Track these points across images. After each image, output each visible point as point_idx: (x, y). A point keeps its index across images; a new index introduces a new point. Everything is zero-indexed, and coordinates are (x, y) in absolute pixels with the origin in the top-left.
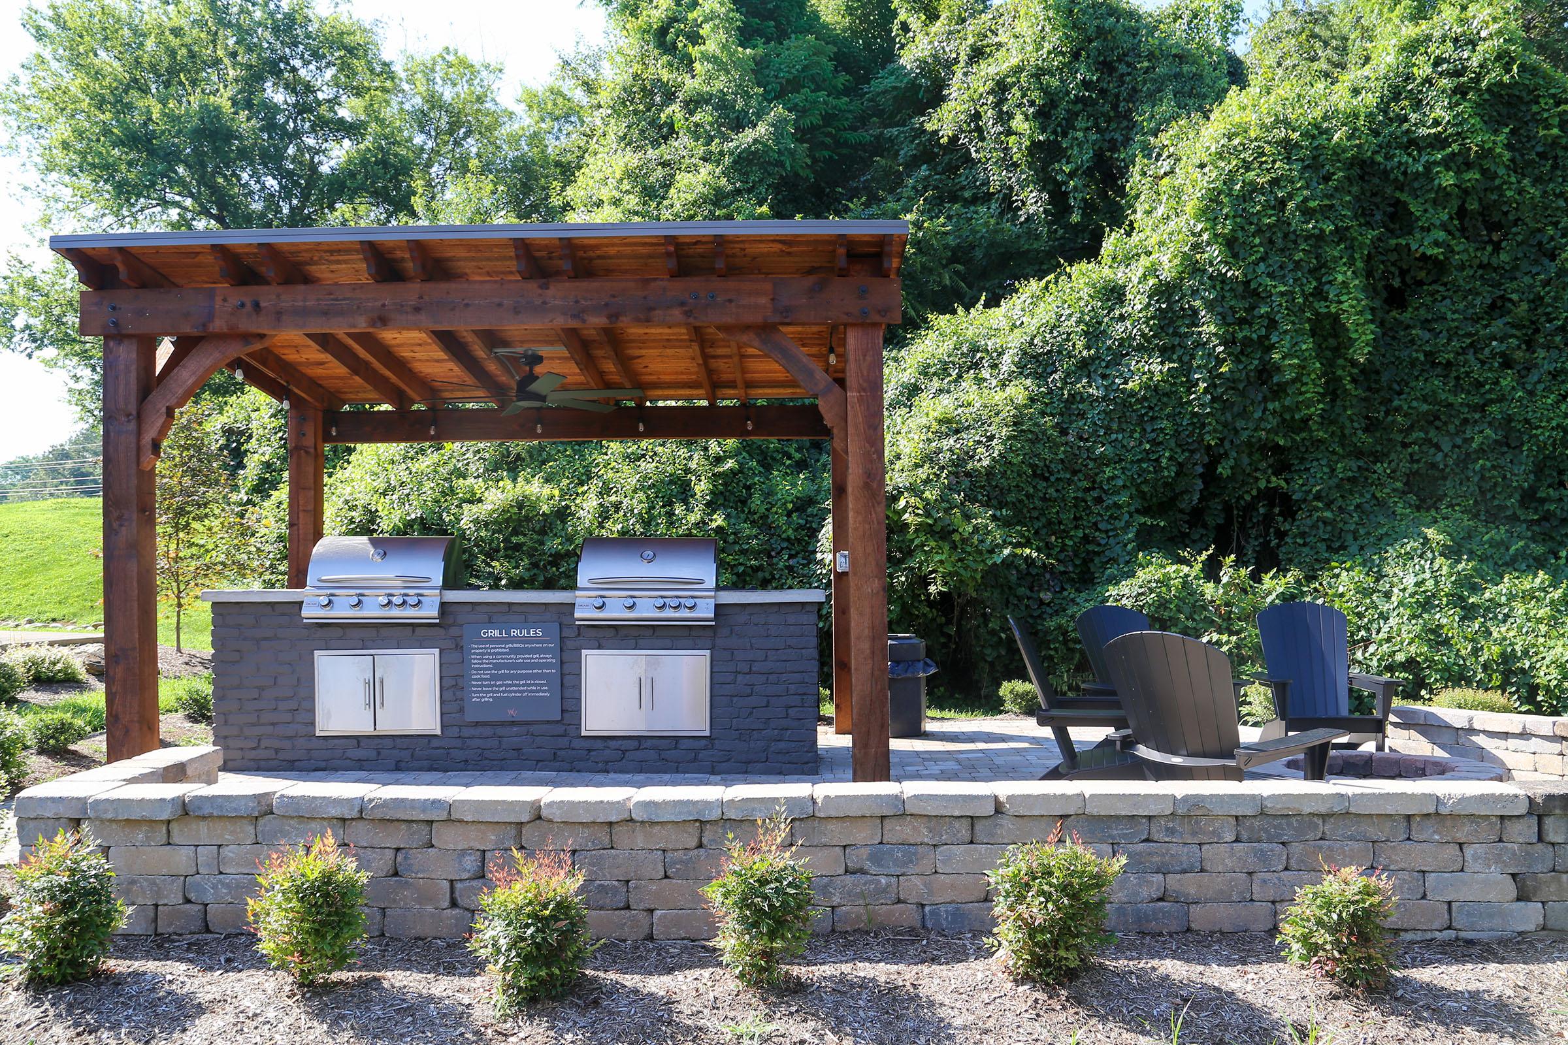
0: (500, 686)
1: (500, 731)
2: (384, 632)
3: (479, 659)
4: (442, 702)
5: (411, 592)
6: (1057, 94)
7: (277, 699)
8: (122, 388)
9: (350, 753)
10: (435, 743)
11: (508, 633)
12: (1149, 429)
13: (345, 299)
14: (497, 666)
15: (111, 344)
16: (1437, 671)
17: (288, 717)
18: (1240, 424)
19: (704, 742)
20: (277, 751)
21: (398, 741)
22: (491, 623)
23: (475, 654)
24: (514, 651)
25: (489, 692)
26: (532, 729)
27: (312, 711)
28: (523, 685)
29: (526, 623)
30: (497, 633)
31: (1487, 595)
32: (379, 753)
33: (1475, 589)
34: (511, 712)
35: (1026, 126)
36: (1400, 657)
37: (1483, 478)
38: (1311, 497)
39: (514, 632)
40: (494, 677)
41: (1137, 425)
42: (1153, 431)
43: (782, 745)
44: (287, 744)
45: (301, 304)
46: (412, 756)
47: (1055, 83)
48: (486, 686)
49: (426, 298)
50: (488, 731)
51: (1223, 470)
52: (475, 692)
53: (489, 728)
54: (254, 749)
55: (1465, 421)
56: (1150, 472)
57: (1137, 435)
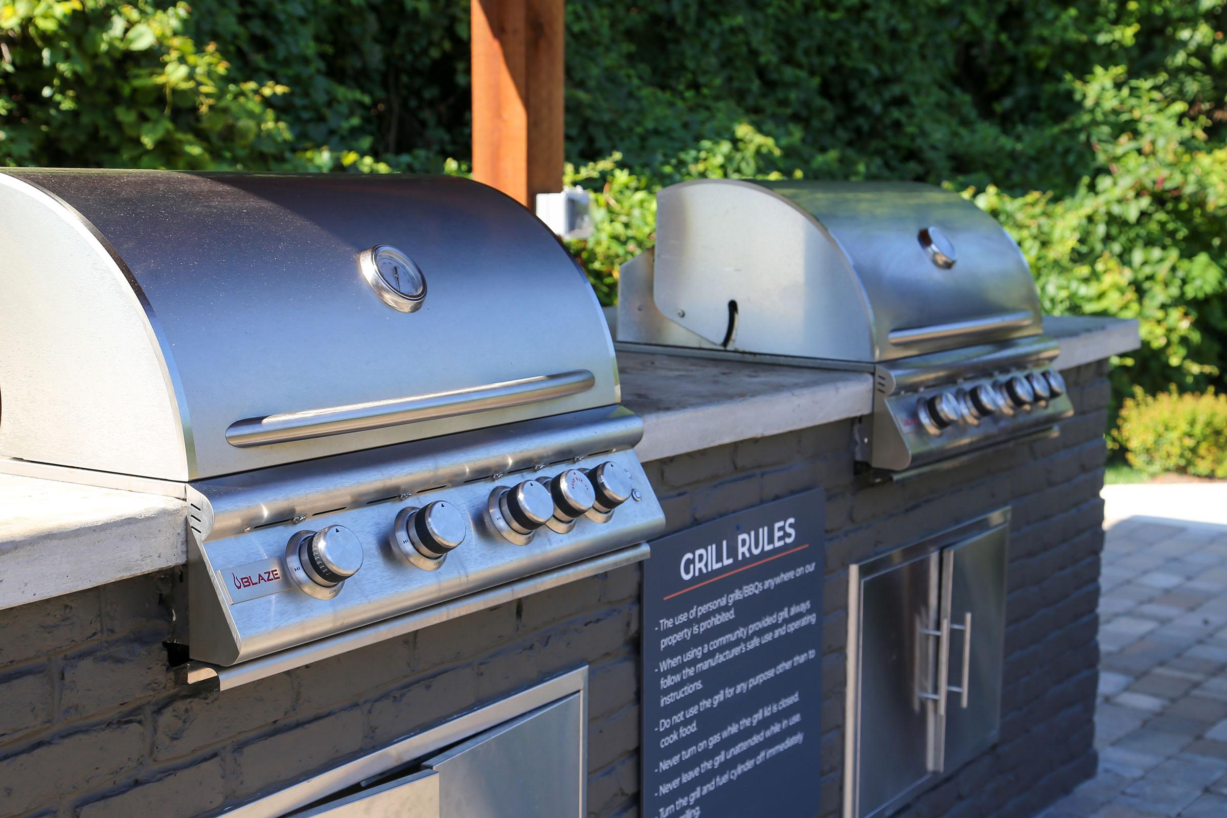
0: (716, 749)
3: (676, 669)
11: (733, 550)
14: (712, 681)
22: (695, 523)
23: (666, 652)
24: (742, 613)
28: (759, 728)
29: (762, 507)
30: (711, 557)
39: (744, 544)
40: (704, 725)
48: (689, 764)
52: (667, 798)
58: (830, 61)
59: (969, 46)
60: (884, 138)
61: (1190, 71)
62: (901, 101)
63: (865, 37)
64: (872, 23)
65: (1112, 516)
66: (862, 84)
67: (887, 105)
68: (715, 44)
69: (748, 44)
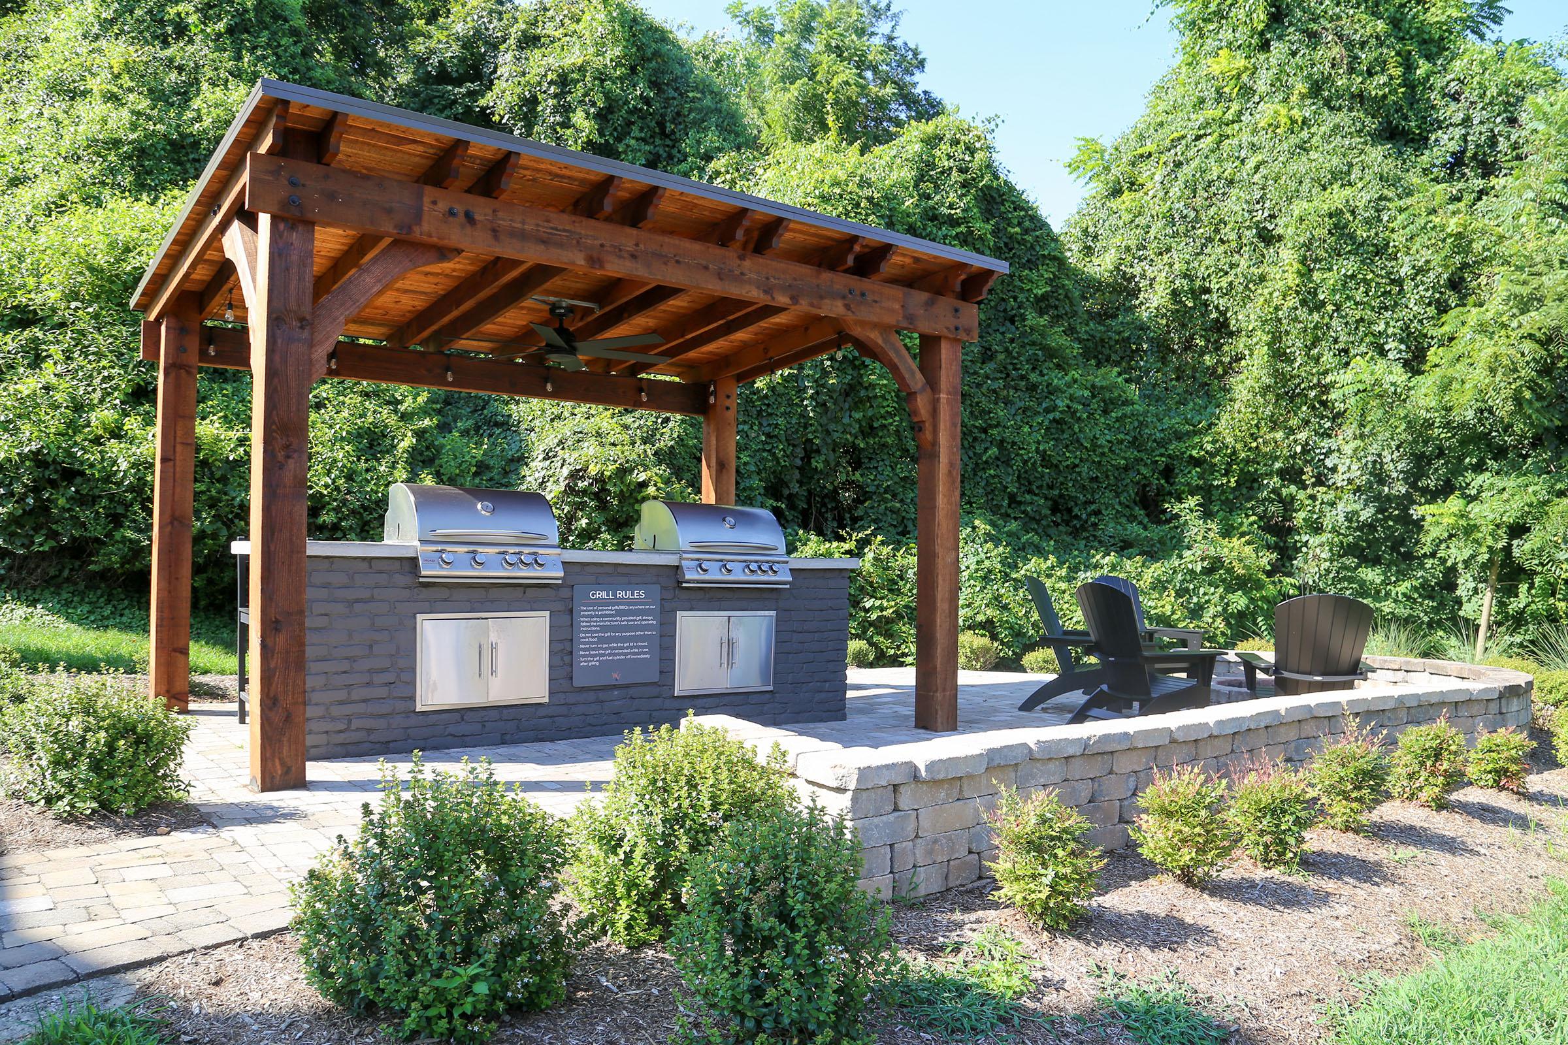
0: (606, 649)
1: (602, 696)
2: (494, 593)
3: (587, 622)
4: (550, 667)
5: (526, 550)
6: (617, 101)
7: (370, 671)
8: (293, 285)
9: (451, 729)
10: (542, 712)
11: (614, 595)
12: (765, 424)
13: (565, 231)
14: (604, 629)
15: (282, 226)
16: (1005, 629)
17: (383, 692)
18: (832, 427)
19: (768, 696)
20: (369, 731)
21: (505, 711)
22: (598, 584)
23: (584, 616)
24: (620, 613)
25: (595, 656)
26: (631, 691)
27: (413, 683)
28: (627, 648)
29: (629, 585)
30: (604, 595)
31: (1023, 572)
32: (484, 726)
33: (1015, 567)
34: (615, 676)
35: (586, 123)
36: (981, 618)
37: (988, 482)
38: (882, 490)
39: (620, 594)
40: (602, 640)
41: (757, 419)
42: (769, 425)
43: (823, 695)
44: (381, 723)
45: (519, 225)
46: (518, 727)
47: (616, 89)
48: (594, 649)
49: (642, 246)
50: (591, 696)
51: (818, 463)
52: (584, 656)
53: (592, 693)
54: (341, 732)
55: (975, 439)
56: (769, 461)
57: (756, 428)
58: (1056, 492)
59: (1145, 486)
60: (1088, 532)
61: (1272, 501)
62: (1097, 513)
63: (1075, 481)
64: (1080, 473)
65: (960, 682)
66: (1076, 504)
67: (1089, 515)
68: (983, 484)
69: (1001, 483)
